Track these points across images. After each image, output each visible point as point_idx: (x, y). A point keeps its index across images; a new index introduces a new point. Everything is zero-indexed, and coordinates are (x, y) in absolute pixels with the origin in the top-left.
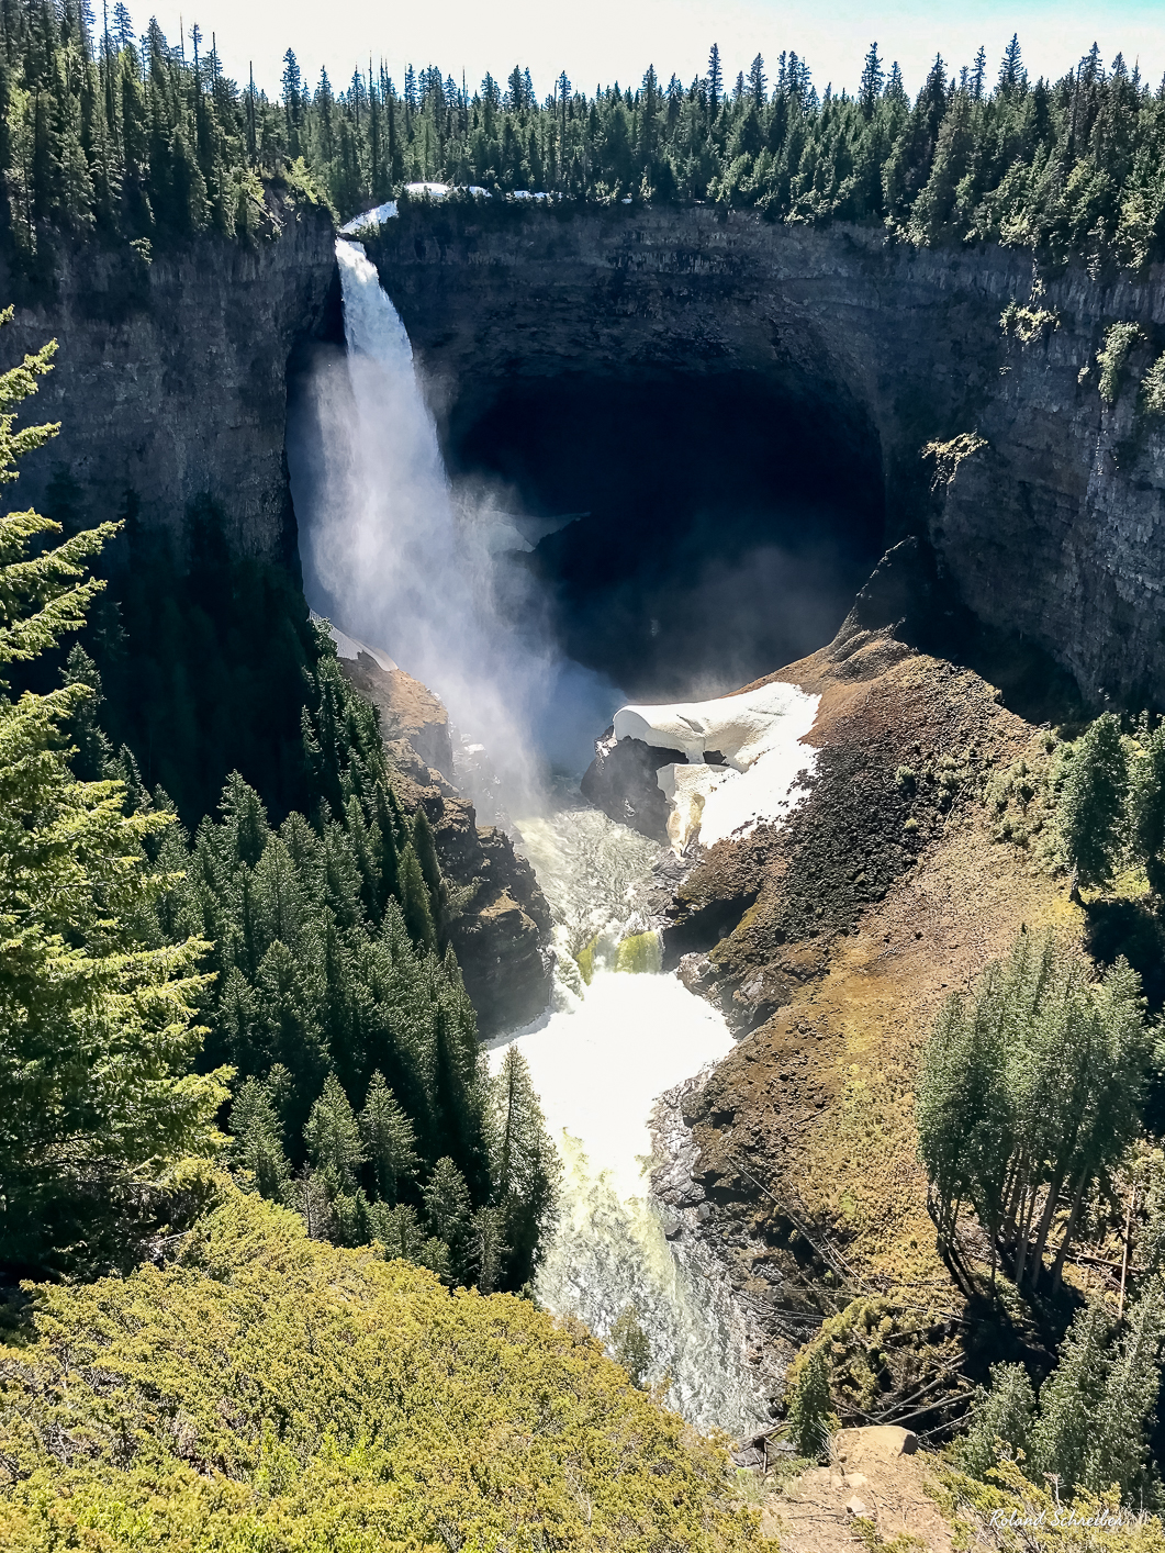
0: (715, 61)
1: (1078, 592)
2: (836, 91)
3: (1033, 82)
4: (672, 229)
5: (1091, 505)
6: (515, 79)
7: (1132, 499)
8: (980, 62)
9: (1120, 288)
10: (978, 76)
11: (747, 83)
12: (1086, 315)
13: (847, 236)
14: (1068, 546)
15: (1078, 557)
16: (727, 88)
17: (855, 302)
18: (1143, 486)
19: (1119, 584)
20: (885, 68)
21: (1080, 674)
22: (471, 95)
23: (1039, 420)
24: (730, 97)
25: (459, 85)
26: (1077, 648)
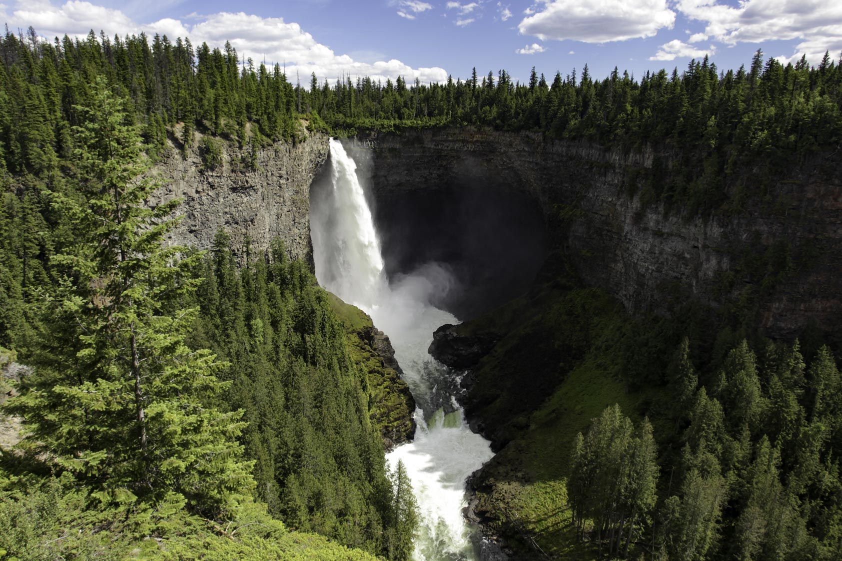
0: (474, 74)
1: (623, 270)
2: (521, 84)
3: (594, 82)
4: (460, 134)
5: (626, 236)
6: (399, 80)
7: (642, 235)
8: (574, 73)
9: (631, 155)
10: (573, 78)
11: (487, 81)
12: (620, 164)
13: (527, 136)
14: (618, 252)
15: (622, 256)
16: (479, 84)
17: (531, 160)
18: (646, 229)
19: (639, 267)
20: (539, 76)
21: (626, 303)
22: (382, 87)
23: (604, 204)
24: (481, 86)
25: (377, 83)
26: (624, 293)
